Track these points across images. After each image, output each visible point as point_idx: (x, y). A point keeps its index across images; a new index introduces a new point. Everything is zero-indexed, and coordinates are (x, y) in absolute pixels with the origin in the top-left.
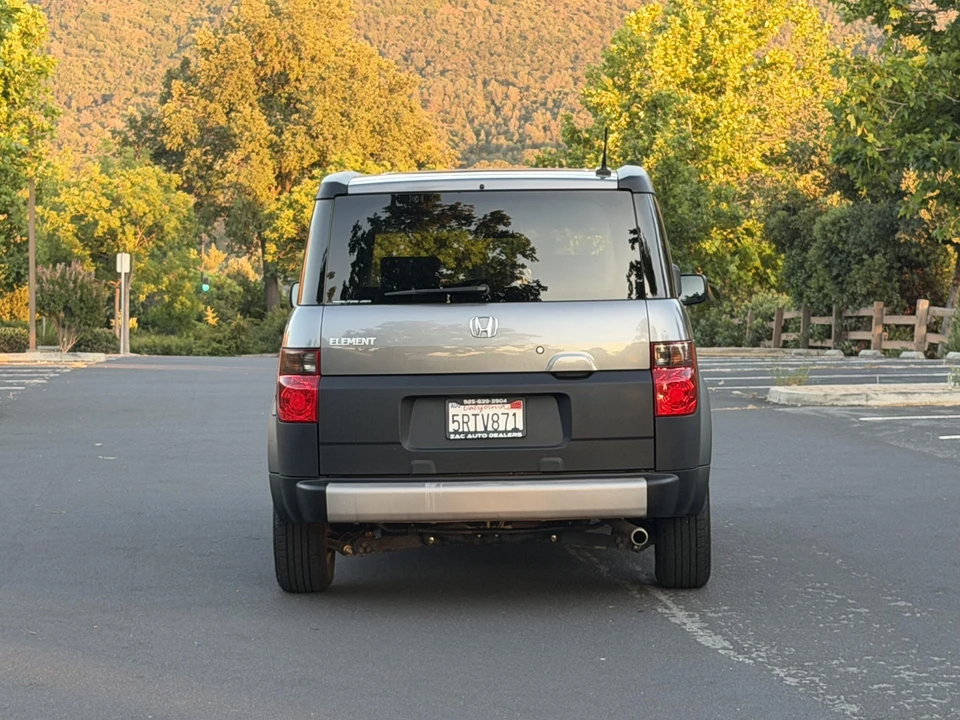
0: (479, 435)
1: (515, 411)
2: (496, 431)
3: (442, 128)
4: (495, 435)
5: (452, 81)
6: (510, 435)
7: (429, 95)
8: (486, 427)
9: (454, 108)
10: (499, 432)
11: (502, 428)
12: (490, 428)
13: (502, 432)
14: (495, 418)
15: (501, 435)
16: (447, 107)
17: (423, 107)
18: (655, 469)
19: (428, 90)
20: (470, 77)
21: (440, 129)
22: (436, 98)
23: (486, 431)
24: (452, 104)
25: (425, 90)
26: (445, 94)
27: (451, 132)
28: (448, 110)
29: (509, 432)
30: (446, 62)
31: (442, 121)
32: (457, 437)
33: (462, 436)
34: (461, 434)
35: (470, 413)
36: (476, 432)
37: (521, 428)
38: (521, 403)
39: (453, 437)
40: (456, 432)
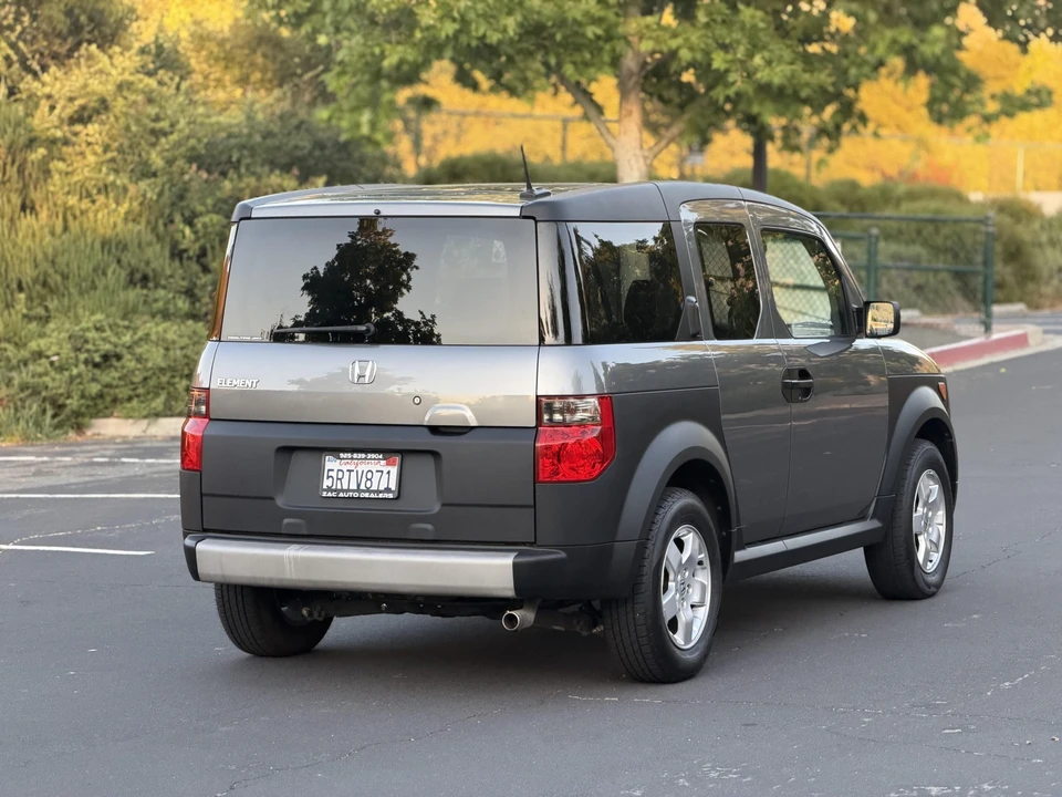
0: (350, 494)
1: (390, 468)
2: (368, 490)
4: (367, 495)
6: (381, 496)
8: (359, 485)
10: (370, 492)
11: (374, 488)
12: (363, 487)
13: (374, 492)
14: (369, 476)
15: (372, 496)
23: (358, 490)
29: (381, 492)
32: (330, 495)
33: (334, 495)
34: (332, 491)
35: (345, 468)
36: (348, 490)
37: (393, 489)
38: (398, 459)
39: (324, 494)
40: (329, 489)
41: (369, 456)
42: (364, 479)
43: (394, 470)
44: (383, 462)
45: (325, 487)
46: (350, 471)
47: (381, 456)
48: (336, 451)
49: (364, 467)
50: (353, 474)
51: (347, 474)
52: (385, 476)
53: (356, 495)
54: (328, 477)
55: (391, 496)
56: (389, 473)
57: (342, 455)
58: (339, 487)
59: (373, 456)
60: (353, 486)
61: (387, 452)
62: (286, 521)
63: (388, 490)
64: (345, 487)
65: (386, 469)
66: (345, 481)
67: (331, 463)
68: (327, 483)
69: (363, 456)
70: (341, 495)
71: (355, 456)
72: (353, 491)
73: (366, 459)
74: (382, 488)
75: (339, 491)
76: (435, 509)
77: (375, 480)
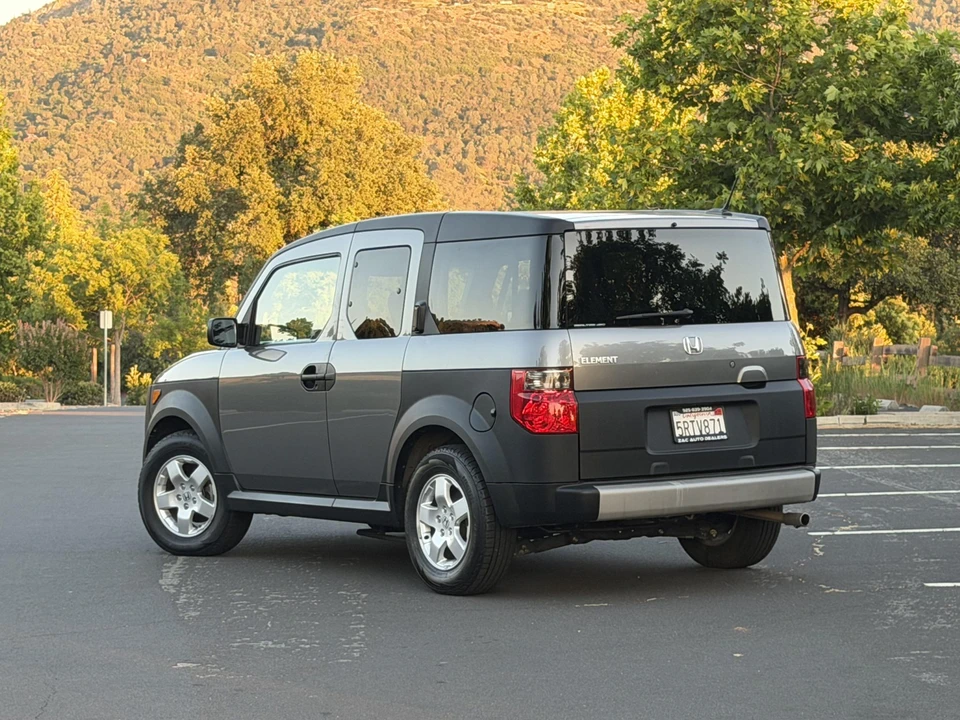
0: (698, 439)
1: (718, 417)
2: (708, 435)
3: (498, 184)
4: (708, 438)
5: (507, 138)
6: (719, 438)
7: (485, 152)
8: (701, 431)
9: (509, 165)
10: (711, 435)
11: (712, 432)
12: (704, 433)
13: (715, 435)
14: (706, 424)
15: (713, 438)
16: (502, 164)
17: (478, 164)
19: (483, 147)
20: (524, 134)
21: (495, 186)
22: (491, 155)
23: (701, 435)
24: (507, 161)
25: (480, 148)
26: (500, 152)
27: (507, 189)
28: (504, 167)
29: (718, 435)
30: (501, 120)
31: (498, 178)
32: (683, 441)
33: (686, 440)
34: (685, 438)
35: (688, 419)
36: (695, 436)
37: (725, 431)
38: (721, 410)
39: (680, 441)
40: (681, 437)
41: (703, 409)
42: (703, 427)
43: (722, 417)
44: (713, 413)
45: (677, 435)
46: (692, 422)
47: (710, 408)
48: (679, 408)
49: (701, 418)
50: (695, 423)
51: (690, 424)
52: (717, 422)
53: (702, 439)
54: (678, 428)
55: (725, 437)
56: (718, 420)
57: (684, 410)
58: (688, 435)
59: (705, 408)
60: (698, 433)
61: (715, 404)
62: (654, 465)
63: (721, 433)
64: (692, 434)
65: (716, 417)
66: (690, 429)
67: (677, 417)
68: (678, 433)
69: (699, 409)
70: (692, 440)
71: (693, 410)
72: (698, 436)
73: (700, 411)
74: (717, 433)
75: (690, 437)
76: (754, 445)
77: (711, 426)
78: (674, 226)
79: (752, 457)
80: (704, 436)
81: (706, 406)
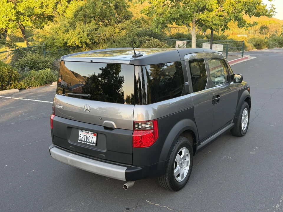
4: (88, 143)
6: (92, 144)
8: (87, 140)
11: (90, 142)
12: (88, 141)
13: (91, 143)
15: (90, 144)
18: (132, 165)
32: (80, 142)
34: (81, 141)
35: (84, 134)
37: (95, 143)
38: (96, 134)
40: (80, 140)
41: (90, 132)
42: (88, 139)
43: (95, 137)
44: (93, 134)
46: (85, 136)
47: (92, 133)
48: (82, 129)
49: (88, 135)
50: (86, 137)
51: (84, 136)
52: (93, 138)
53: (86, 143)
54: (80, 136)
55: (94, 145)
56: (94, 138)
57: (83, 131)
58: (82, 140)
59: (91, 132)
60: (86, 140)
61: (94, 132)
62: (71, 147)
63: (94, 143)
64: (84, 140)
65: (94, 137)
66: (84, 138)
67: (81, 133)
68: (79, 138)
71: (86, 131)
72: (85, 142)
73: (89, 133)
74: (92, 142)
75: (82, 141)
76: (105, 151)
77: (91, 139)
78: (92, 62)
79: (104, 155)
80: (87, 142)
81: (91, 131)
